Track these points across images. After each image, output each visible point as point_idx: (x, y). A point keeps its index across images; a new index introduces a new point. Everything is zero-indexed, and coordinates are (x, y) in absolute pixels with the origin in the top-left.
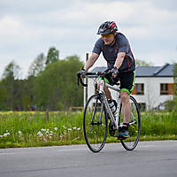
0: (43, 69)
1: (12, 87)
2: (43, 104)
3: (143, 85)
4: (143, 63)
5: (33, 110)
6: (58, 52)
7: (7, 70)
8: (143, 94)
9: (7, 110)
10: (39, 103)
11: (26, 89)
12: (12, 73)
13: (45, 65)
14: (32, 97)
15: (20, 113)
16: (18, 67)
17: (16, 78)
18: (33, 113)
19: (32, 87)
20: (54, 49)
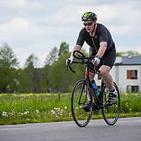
0: (57, 60)
1: (32, 74)
2: (56, 87)
3: (136, 71)
4: (137, 53)
5: (49, 92)
6: (68, 46)
7: (28, 60)
8: (136, 78)
9: (28, 93)
10: (54, 87)
11: (43, 75)
12: (32, 63)
13: (58, 57)
14: (48, 82)
15: (38, 95)
16: (36, 58)
17: (35, 67)
18: (48, 94)
19: (47, 74)
20: (65, 44)
